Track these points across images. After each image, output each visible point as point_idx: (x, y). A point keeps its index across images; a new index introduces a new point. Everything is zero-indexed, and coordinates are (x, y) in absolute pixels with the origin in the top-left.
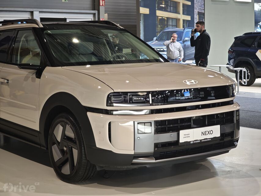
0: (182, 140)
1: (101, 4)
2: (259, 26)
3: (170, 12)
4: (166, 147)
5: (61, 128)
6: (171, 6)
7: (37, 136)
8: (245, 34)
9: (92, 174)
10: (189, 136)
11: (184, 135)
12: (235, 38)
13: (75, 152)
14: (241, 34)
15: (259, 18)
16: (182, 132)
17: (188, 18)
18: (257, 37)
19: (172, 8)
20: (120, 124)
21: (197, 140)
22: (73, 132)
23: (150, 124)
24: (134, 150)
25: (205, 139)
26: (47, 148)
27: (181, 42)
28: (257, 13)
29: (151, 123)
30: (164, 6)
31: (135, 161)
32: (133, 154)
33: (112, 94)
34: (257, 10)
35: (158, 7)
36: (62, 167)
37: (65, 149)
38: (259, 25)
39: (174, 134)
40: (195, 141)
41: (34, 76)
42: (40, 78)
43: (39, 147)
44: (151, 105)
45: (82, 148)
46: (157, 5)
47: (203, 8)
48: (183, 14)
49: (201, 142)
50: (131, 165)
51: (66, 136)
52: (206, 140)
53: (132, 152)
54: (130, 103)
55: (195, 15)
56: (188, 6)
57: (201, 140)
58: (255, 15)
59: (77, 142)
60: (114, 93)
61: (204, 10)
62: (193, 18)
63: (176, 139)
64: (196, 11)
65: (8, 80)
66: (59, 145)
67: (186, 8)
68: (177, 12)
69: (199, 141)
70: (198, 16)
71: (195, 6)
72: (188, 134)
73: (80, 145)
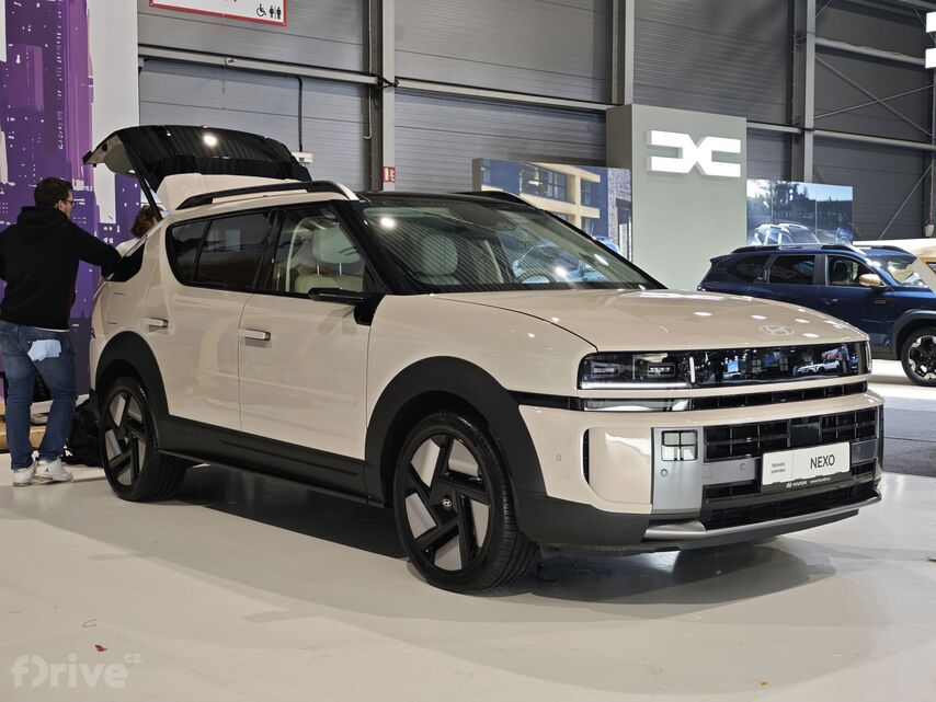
0: (768, 479)
1: (387, 178)
2: (756, 235)
3: (553, 198)
4: (729, 495)
5: (432, 451)
6: (553, 185)
7: (355, 474)
8: (736, 251)
9: (522, 570)
10: (782, 467)
11: (774, 465)
12: (711, 260)
13: (481, 513)
14: (727, 251)
15: (756, 217)
16: (769, 459)
17: (595, 213)
18: (768, 256)
19: (556, 189)
20: (607, 436)
21: (823, 477)
22: (472, 458)
23: (692, 434)
24: (652, 502)
25: (816, 478)
26: (389, 504)
27: (576, 272)
28: (753, 203)
29: (695, 432)
30: (537, 183)
31: (650, 532)
32: (649, 513)
33: (591, 358)
34: (753, 196)
35: (523, 184)
36: (434, 551)
37: (447, 503)
38: (757, 232)
39: (748, 463)
40: (796, 481)
41: (351, 319)
42: (370, 325)
43: (363, 501)
44: (694, 386)
45: (502, 499)
46: (521, 182)
47: (629, 191)
48: (583, 203)
49: (810, 484)
50: (641, 545)
51: (448, 470)
52: (819, 480)
53: (647, 510)
54: (638, 380)
55: (610, 207)
56: (594, 184)
57: (808, 480)
58: (748, 209)
59: (489, 484)
60: (599, 353)
61: (631, 195)
62: (604, 214)
63: (751, 476)
64: (612, 198)
65: (268, 334)
66: (429, 497)
67: (588, 190)
68: (567, 198)
69: (805, 482)
70: (616, 208)
71: (610, 185)
72: (782, 464)
73: (498, 493)
